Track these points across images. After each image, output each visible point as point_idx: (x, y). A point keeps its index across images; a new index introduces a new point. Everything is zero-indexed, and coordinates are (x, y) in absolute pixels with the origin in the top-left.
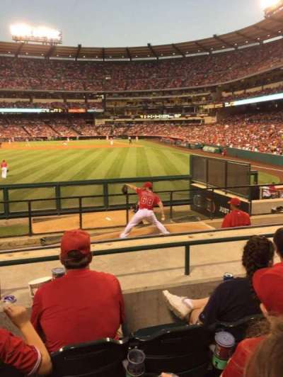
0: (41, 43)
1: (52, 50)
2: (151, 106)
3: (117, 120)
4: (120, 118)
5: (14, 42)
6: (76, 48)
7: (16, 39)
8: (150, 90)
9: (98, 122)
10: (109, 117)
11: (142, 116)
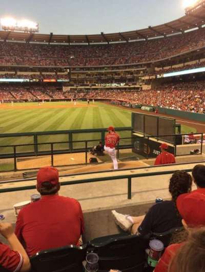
0: (23, 32)
1: (31, 36)
2: (103, 77)
3: (78, 87)
4: (81, 86)
5: (4, 30)
7: (5, 28)
8: (103, 66)
9: (65, 89)
10: (73, 86)
11: (97, 85)
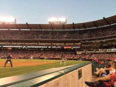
0: (59, 24)
3: (87, 52)
5: (49, 24)
6: (72, 24)
7: (50, 23)
9: (78, 53)
10: (83, 51)
11: (100, 50)
